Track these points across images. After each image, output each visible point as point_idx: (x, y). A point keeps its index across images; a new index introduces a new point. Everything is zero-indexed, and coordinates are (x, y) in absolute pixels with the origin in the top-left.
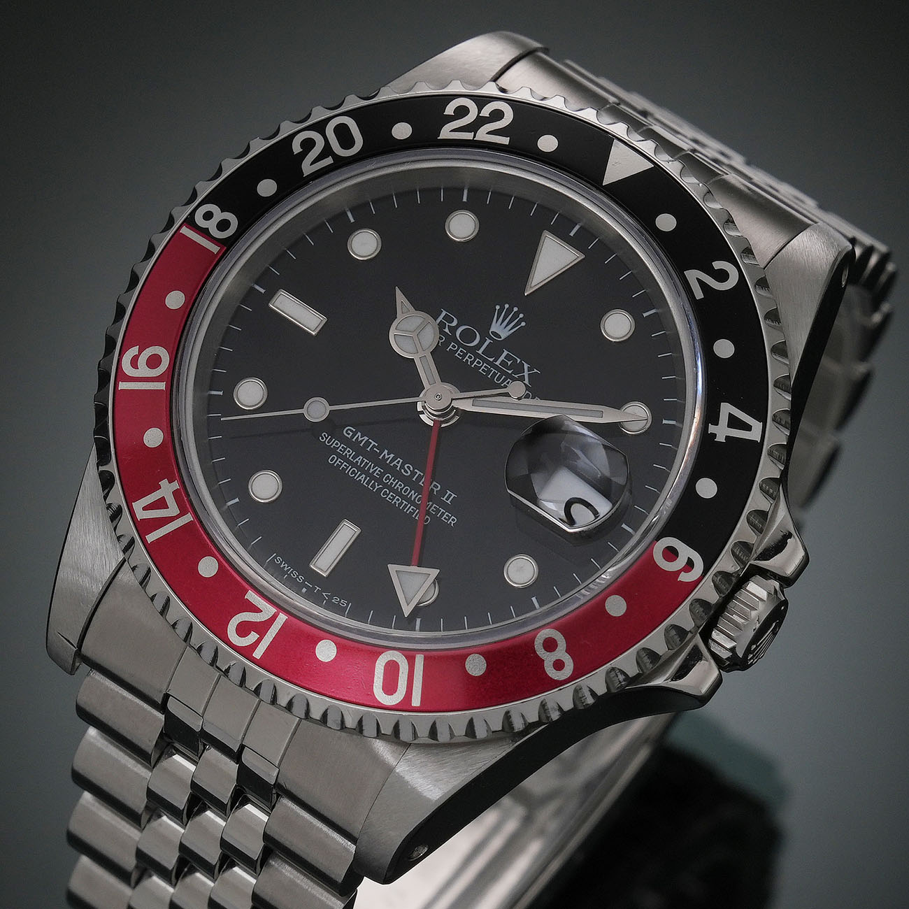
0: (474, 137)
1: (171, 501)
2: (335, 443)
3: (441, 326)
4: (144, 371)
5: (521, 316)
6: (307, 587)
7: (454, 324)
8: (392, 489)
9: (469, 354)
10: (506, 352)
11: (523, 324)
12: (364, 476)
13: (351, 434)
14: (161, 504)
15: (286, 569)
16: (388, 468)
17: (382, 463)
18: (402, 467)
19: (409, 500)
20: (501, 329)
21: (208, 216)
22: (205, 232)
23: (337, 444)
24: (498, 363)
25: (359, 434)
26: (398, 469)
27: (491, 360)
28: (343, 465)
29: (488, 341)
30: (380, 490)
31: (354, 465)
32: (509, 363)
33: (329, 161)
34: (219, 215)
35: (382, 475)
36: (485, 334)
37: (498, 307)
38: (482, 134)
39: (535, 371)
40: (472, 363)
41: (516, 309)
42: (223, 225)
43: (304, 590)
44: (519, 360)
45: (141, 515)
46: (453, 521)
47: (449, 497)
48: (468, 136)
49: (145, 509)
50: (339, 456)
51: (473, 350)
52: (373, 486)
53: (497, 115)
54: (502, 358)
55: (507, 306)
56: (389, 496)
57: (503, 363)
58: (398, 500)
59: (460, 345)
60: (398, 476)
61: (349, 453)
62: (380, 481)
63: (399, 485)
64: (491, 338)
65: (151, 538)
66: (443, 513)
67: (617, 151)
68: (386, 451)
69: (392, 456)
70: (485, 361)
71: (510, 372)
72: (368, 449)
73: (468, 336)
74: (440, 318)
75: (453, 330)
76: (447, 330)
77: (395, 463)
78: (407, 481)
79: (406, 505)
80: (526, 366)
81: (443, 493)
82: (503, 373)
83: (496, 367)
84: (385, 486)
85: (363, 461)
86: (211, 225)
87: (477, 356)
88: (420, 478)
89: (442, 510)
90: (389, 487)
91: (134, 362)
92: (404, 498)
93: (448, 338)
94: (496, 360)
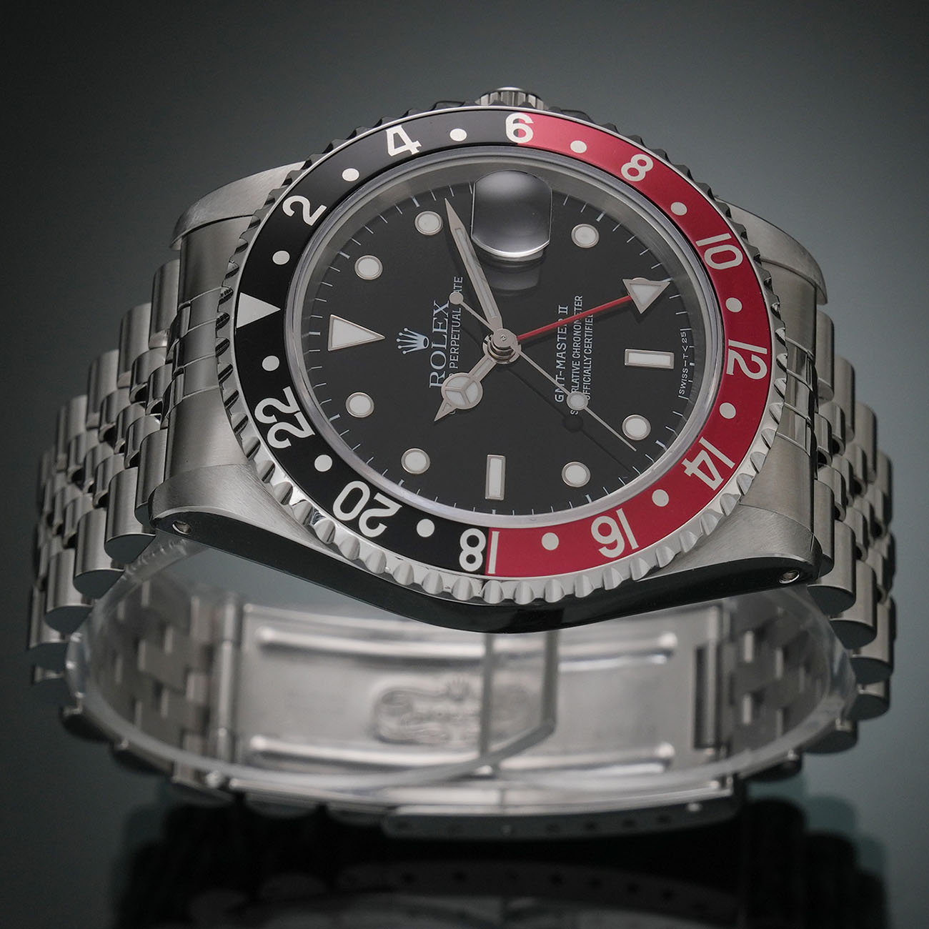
0: (297, 412)
1: (698, 461)
3: (441, 381)
4: (616, 535)
5: (401, 334)
6: (688, 364)
7: (435, 374)
8: (582, 348)
9: (451, 352)
10: (434, 330)
11: (406, 330)
12: (585, 371)
13: (560, 396)
14: (703, 467)
15: (685, 384)
16: (569, 359)
17: (568, 365)
18: (561, 351)
19: (583, 333)
20: (419, 342)
21: (471, 559)
22: (486, 553)
24: (446, 331)
25: (556, 391)
26: (565, 353)
27: (446, 336)
28: (586, 388)
29: (434, 345)
30: (587, 356)
31: (581, 382)
32: (440, 324)
34: (467, 550)
35: (576, 360)
36: (430, 350)
37: (404, 352)
38: (293, 407)
39: (435, 304)
40: (456, 347)
41: (398, 340)
42: (473, 541)
43: (691, 364)
44: (435, 319)
45: (719, 480)
46: (578, 299)
47: (563, 310)
48: (300, 417)
49: (713, 479)
51: (446, 351)
52: (588, 361)
53: (269, 411)
54: (440, 330)
55: (400, 347)
56: (588, 347)
57: (443, 327)
58: (587, 341)
59: (448, 362)
60: (569, 350)
62: (581, 359)
63: (576, 346)
64: (430, 345)
65: (731, 464)
66: (577, 307)
67: (245, 320)
68: (557, 367)
69: (558, 361)
70: (449, 339)
71: (447, 320)
72: (563, 379)
73: (438, 360)
74: (437, 385)
75: (440, 372)
76: (443, 376)
77: (561, 357)
78: (569, 343)
79: (587, 334)
80: (435, 312)
81: (563, 316)
82: (450, 323)
83: (449, 330)
84: (582, 353)
85: (574, 378)
86: (477, 551)
87: (449, 346)
89: (575, 309)
90: (582, 351)
91: (612, 546)
92: (583, 338)
93: (448, 371)
94: (445, 333)
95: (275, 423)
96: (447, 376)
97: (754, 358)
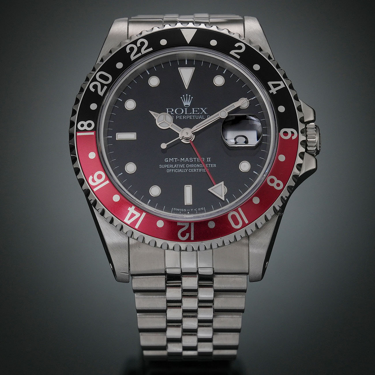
0: (142, 54)
1: (135, 212)
2: (165, 166)
3: (169, 113)
4: (98, 181)
5: (190, 96)
6: (188, 211)
7: (173, 110)
8: (191, 168)
9: (183, 116)
10: (193, 109)
11: (192, 98)
12: (180, 170)
13: (168, 160)
14: (133, 215)
15: (179, 210)
16: (185, 163)
17: (183, 163)
18: (189, 160)
19: (198, 168)
20: (187, 103)
21: (82, 126)
22: (85, 131)
23: (166, 166)
25: (170, 159)
26: (188, 161)
27: (191, 113)
28: (172, 171)
29: (186, 109)
30: (188, 171)
31: (175, 168)
32: (197, 111)
33: (106, 87)
34: (86, 123)
35: (185, 166)
36: (184, 108)
37: (181, 98)
38: (143, 51)
39: (206, 108)
40: (186, 118)
41: (187, 95)
42: (89, 125)
43: (188, 212)
44: (199, 109)
45: (129, 222)
46: (215, 165)
47: (209, 159)
48: (140, 55)
49: (129, 220)
50: (169, 169)
51: (184, 114)
52: (185, 171)
53: (143, 44)
54: (193, 111)
55: (184, 96)
56: (192, 170)
57: (195, 112)
58: (195, 170)
59: (179, 115)
60: (190, 163)
61: (171, 166)
62: (186, 168)
63: (192, 166)
64: (186, 108)
65: (137, 227)
66: (211, 165)
67: (184, 32)
68: (181, 159)
69: (184, 159)
70: (189, 115)
71: (199, 113)
72: (176, 161)
73: (179, 111)
74: (168, 111)
75: (174, 112)
76: (172, 114)
77: (186, 160)
78: (193, 163)
79: (198, 170)
80: (202, 109)
81: (206, 160)
82: (197, 115)
83: (193, 115)
84: (188, 168)
85: (177, 166)
86: (85, 127)
87: (186, 115)
88: (196, 160)
89: (210, 164)
90: (190, 168)
91: (93, 181)
92: (196, 168)
93: (174, 116)
94: (192, 113)
95: (137, 46)
96: (172, 115)
97: (188, 235)
